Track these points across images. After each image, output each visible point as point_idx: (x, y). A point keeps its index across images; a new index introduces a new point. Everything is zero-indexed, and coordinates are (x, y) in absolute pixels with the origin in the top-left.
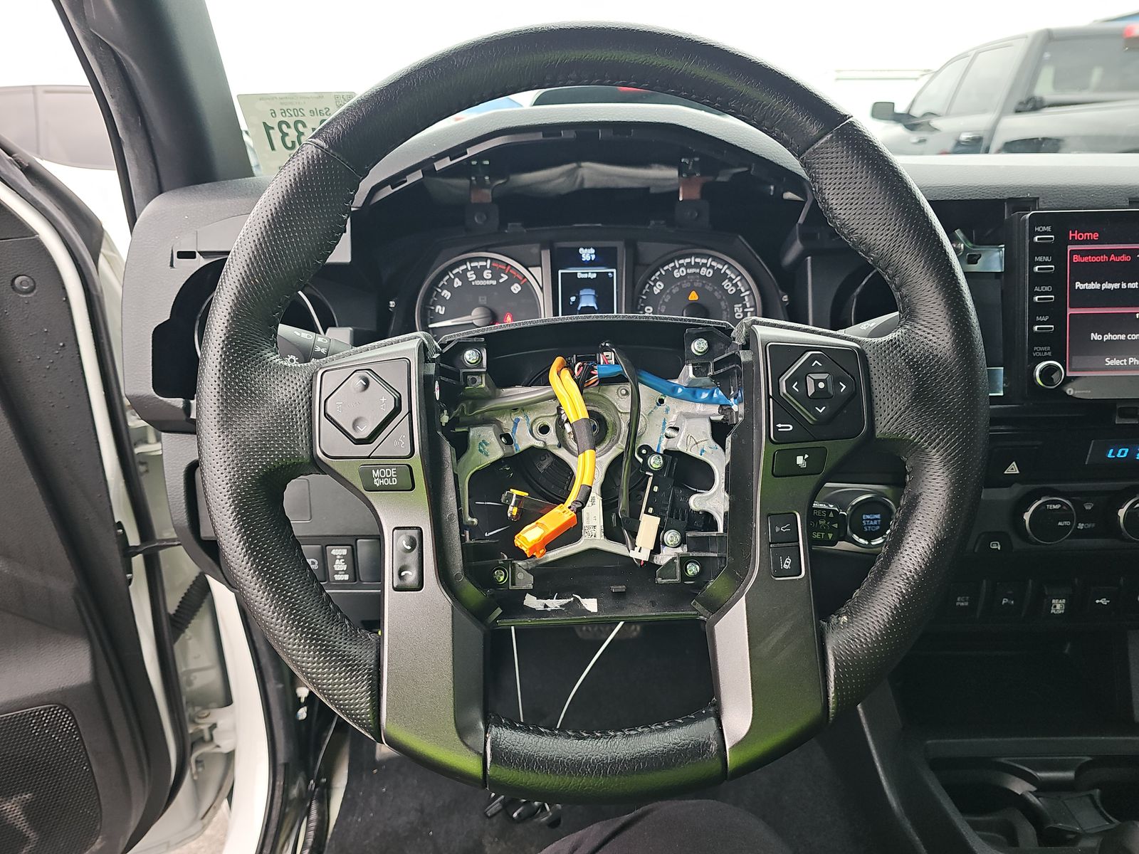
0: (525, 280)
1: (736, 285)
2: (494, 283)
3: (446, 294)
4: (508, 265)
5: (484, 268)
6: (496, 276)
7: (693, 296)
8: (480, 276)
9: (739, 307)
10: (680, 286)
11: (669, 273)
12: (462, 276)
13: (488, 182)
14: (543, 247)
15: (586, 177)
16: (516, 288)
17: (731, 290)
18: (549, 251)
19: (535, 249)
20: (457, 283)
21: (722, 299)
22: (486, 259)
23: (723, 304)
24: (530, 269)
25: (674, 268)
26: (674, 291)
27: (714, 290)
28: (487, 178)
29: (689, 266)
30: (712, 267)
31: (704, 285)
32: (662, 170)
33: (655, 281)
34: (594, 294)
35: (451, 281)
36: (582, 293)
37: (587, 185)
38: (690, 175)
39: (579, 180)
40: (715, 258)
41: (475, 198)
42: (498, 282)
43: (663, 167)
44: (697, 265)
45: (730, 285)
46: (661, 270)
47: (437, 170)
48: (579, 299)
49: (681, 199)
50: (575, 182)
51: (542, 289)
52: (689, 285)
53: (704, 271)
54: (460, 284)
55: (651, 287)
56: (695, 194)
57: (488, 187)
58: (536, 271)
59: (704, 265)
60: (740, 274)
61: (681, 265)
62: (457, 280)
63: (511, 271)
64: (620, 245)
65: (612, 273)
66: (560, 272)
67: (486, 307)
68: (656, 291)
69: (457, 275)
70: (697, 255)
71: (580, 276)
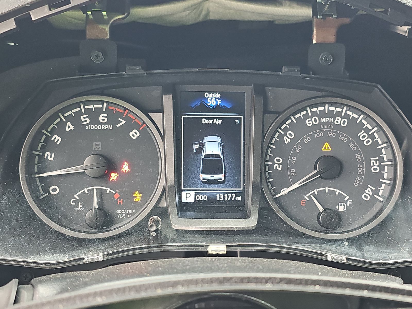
0: (145, 125)
1: (372, 137)
2: (111, 127)
3: (57, 139)
4: (125, 109)
5: (100, 111)
6: (112, 120)
7: (327, 147)
8: (95, 121)
9: (376, 160)
10: (312, 136)
11: (301, 121)
12: (75, 120)
13: (106, 17)
14: (165, 91)
15: (211, 9)
16: (134, 134)
17: (368, 142)
18: (172, 95)
19: (156, 92)
20: (70, 127)
21: (357, 151)
22: (102, 103)
23: (358, 156)
24: (150, 114)
25: (306, 116)
26: (306, 141)
27: (349, 141)
28: (104, 13)
29: (322, 114)
30: (347, 116)
31: (338, 135)
32: (293, 8)
33: (286, 130)
34: (220, 141)
35: (62, 125)
36: (206, 139)
37: (211, 17)
38: (325, 16)
39: (203, 13)
40: (350, 108)
41: (91, 33)
42: (114, 126)
43: (295, 5)
44: (332, 115)
45: (367, 136)
46: (292, 118)
47: (33, 20)
48: (203, 146)
49: (314, 42)
50: (200, 14)
51: (162, 136)
52: (321, 135)
53: (338, 121)
54: (72, 127)
55: (281, 137)
56: (331, 37)
57: (105, 22)
58: (156, 117)
59: (339, 114)
60: (378, 125)
61: (314, 114)
62: (69, 124)
63: (129, 115)
64: (248, 90)
65: (240, 119)
66: (183, 117)
67: (101, 155)
68: (287, 140)
69: (69, 119)
70: (332, 104)
71: (205, 122)
